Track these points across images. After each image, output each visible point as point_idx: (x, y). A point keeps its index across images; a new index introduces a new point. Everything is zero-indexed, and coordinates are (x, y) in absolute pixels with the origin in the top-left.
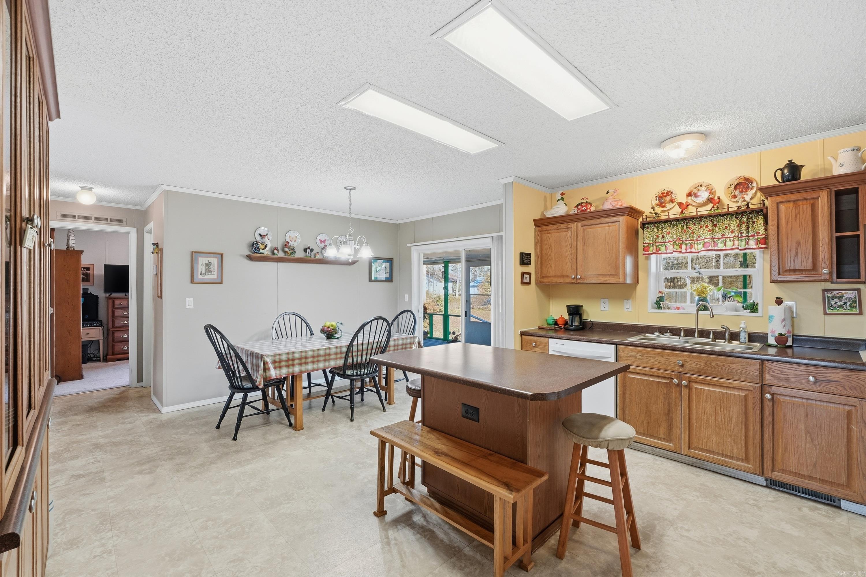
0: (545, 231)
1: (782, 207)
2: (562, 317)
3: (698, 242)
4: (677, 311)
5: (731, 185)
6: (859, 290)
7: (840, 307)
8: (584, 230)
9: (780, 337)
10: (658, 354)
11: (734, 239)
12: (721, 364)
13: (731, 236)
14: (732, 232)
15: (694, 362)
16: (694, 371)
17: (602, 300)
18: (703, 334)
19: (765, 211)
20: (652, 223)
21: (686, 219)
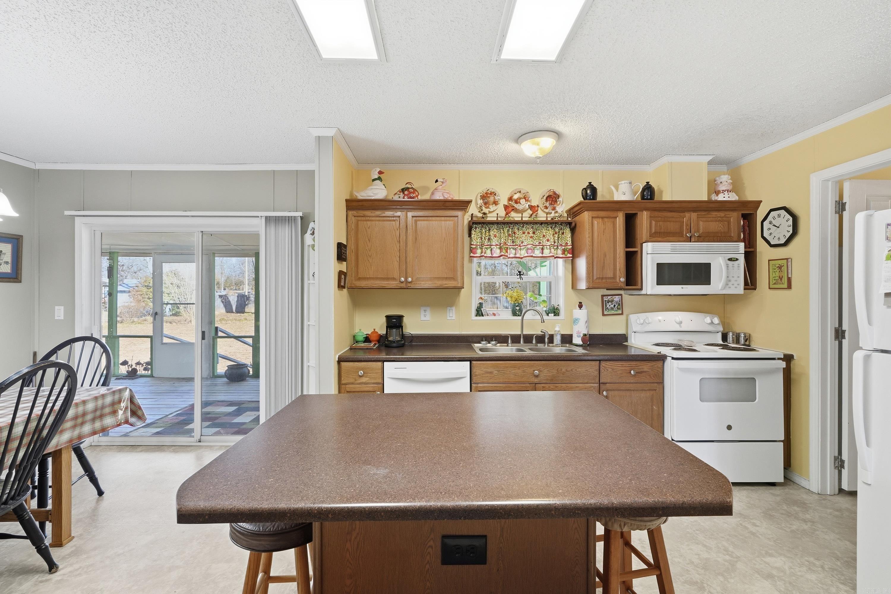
0: (362, 216)
1: (595, 222)
2: (374, 332)
3: (522, 247)
4: (493, 318)
5: (543, 197)
6: (621, 295)
7: (612, 309)
8: (416, 221)
9: (584, 337)
10: (514, 367)
11: (550, 247)
12: (569, 369)
13: (548, 244)
14: (548, 240)
15: (548, 371)
16: (547, 380)
17: (423, 309)
18: (528, 339)
19: (573, 224)
20: (480, 223)
21: (511, 223)
